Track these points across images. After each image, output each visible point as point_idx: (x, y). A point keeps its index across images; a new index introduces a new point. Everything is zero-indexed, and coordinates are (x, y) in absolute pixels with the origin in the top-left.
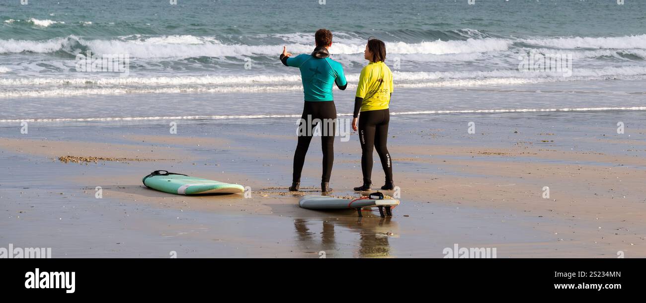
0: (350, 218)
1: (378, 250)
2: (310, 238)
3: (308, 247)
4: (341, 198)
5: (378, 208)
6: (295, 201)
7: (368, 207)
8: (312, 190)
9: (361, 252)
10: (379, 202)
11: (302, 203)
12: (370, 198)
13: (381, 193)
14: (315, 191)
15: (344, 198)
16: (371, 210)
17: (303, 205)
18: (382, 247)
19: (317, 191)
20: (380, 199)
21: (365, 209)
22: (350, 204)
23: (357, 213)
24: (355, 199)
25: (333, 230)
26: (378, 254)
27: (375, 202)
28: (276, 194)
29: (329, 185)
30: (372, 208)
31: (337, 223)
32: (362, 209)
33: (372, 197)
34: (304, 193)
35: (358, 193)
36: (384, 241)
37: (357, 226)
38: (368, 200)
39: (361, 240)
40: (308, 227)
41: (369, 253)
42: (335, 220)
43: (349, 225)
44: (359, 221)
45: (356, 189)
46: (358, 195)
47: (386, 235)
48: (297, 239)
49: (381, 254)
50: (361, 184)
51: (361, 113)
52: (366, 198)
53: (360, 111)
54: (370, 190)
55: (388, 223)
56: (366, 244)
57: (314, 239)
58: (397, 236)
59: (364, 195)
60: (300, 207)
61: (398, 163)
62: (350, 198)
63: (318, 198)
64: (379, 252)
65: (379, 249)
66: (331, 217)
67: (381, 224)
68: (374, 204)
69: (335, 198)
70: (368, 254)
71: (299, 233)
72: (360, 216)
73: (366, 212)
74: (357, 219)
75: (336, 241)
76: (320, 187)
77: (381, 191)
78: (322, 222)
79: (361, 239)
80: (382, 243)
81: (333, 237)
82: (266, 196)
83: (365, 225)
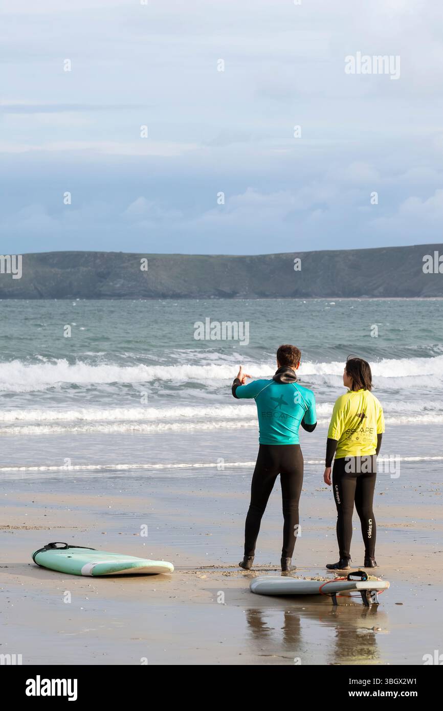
0: (321, 608)
1: (361, 652)
2: (266, 635)
3: (264, 649)
4: (308, 580)
5: (359, 593)
6: (245, 584)
7: (345, 591)
8: (269, 569)
9: (338, 655)
10: (361, 585)
11: (254, 587)
12: (349, 579)
13: (364, 573)
14: (272, 570)
15: (312, 579)
16: (350, 596)
17: (255, 589)
18: (365, 647)
19: (276, 570)
20: (362, 580)
21: (341, 595)
22: (321, 588)
23: (330, 600)
24: (328, 580)
25: (299, 625)
26: (360, 657)
27: (355, 584)
28: (218, 574)
29: (292, 562)
30: (352, 594)
31: (304, 615)
32: (337, 594)
33: (352, 577)
34: (257, 573)
35: (332, 572)
36: (370, 640)
37: (331, 618)
38: (346, 583)
39: (337, 638)
40: (264, 620)
41: (348, 655)
42: (300, 610)
43: (321, 616)
44: (333, 611)
45: (330, 567)
46: (333, 575)
47: (371, 631)
48: (247, 637)
49: (364, 657)
50: (336, 559)
51: (335, 460)
52: (343, 579)
53: (334, 458)
54: (349, 567)
55: (373, 614)
56: (343, 643)
57: (272, 637)
58: (386, 632)
59: (340, 575)
60: (252, 592)
61: (387, 530)
62: (321, 579)
63: (277, 580)
64: (361, 654)
65: (362, 650)
66: (294, 605)
67: (364, 615)
68: (354, 587)
69: (300, 580)
70: (347, 657)
71: (251, 628)
72: (335, 604)
73: (342, 598)
74: (331, 608)
75: (302, 639)
76: (279, 564)
77: (363, 570)
78: (284, 612)
79: (337, 636)
80: (365, 642)
81: (299, 634)
82: (204, 577)
83: (341, 616)
